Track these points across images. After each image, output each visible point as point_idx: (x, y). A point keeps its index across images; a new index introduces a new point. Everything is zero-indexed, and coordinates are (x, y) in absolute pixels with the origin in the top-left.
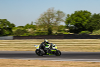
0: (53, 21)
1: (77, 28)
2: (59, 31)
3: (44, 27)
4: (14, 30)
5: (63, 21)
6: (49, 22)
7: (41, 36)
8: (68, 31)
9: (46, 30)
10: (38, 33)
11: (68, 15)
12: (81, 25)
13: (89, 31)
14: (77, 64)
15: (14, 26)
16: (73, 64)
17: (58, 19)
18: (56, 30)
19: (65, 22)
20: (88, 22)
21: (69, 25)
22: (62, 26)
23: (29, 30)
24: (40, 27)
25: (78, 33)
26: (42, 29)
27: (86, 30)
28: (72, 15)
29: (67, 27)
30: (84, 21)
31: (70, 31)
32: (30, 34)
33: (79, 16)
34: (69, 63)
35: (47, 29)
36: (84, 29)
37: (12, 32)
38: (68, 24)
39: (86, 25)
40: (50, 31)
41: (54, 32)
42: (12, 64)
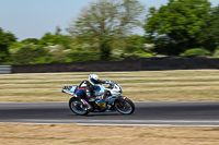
0: (113, 24)
1: (174, 42)
2: (130, 50)
3: (91, 41)
4: (13, 50)
5: (139, 24)
6: (102, 26)
7: (82, 63)
8: (152, 50)
9: (95, 49)
10: (76, 55)
11: (152, 9)
12: (185, 33)
13: (207, 48)
14: (176, 133)
15: (12, 39)
16: (166, 133)
17: (125, 21)
18: (121, 47)
19: (144, 27)
20: (202, 27)
21: (155, 34)
22: (137, 38)
23: (53, 48)
24: (81, 39)
25: (177, 54)
26: (86, 45)
27: (198, 46)
28: (163, 9)
29: (149, 40)
30: (191, 23)
31: (156, 50)
32: (54, 59)
33: (179, 11)
34: (156, 131)
35: (97, 45)
36: (193, 44)
37: (8, 54)
38: (152, 32)
39: (197, 34)
40: (106, 52)
41: (116, 53)
42: (8, 135)
